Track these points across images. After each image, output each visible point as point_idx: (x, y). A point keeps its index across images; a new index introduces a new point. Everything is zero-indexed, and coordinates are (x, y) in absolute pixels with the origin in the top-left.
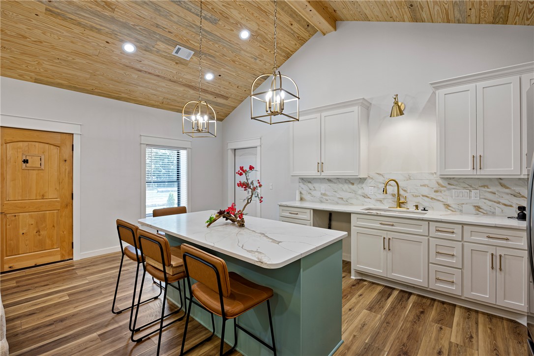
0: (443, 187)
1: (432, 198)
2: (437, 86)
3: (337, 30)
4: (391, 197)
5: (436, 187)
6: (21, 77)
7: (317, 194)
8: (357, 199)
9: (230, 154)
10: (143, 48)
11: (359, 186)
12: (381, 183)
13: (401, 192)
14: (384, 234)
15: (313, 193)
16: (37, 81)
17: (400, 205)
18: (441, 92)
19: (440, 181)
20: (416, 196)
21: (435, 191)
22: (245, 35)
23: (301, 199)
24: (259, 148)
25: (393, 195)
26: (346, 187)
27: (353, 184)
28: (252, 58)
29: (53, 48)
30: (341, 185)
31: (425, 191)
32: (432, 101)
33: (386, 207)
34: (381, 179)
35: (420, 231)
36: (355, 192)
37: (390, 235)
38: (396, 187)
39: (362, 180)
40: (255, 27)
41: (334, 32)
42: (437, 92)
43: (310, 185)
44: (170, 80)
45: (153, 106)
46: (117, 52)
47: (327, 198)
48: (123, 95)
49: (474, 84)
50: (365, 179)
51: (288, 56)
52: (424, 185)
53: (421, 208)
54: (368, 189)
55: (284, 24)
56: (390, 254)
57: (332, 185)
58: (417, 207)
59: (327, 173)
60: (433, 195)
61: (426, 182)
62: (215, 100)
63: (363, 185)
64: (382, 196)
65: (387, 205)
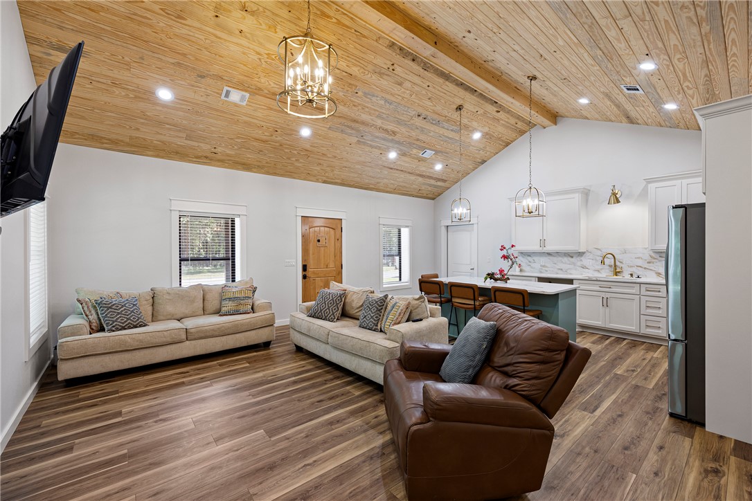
0: (655, 259)
1: (645, 268)
2: (649, 181)
3: (558, 125)
4: (608, 267)
5: (649, 259)
6: (317, 181)
7: (537, 266)
8: (576, 269)
9: (443, 230)
10: (403, 154)
11: (578, 258)
12: (599, 256)
13: (618, 263)
14: (603, 295)
15: (533, 265)
16: (325, 182)
17: (616, 273)
18: (652, 186)
19: (653, 255)
20: (631, 267)
21: (648, 263)
22: (477, 136)
23: (521, 271)
24: (475, 226)
25: (610, 266)
26: (566, 259)
27: (572, 257)
28: (477, 150)
29: (347, 161)
30: (560, 258)
31: (640, 262)
32: (645, 191)
33: (604, 276)
34: (599, 253)
35: (633, 291)
36: (574, 264)
37: (608, 295)
38: (613, 260)
39: (581, 254)
40: (486, 129)
41: (554, 126)
42: (650, 185)
43: (529, 258)
44: (409, 173)
45: (387, 192)
46: (384, 159)
47: (546, 269)
48: (371, 186)
49: (680, 181)
50: (584, 253)
51: (507, 144)
52: (639, 258)
53: (635, 276)
54: (586, 261)
55: (511, 124)
56: (607, 310)
57: (551, 258)
58: (632, 275)
59: (549, 248)
60: (646, 265)
61: (640, 255)
62: (436, 183)
63: (582, 258)
64: (599, 267)
65: (606, 274)
